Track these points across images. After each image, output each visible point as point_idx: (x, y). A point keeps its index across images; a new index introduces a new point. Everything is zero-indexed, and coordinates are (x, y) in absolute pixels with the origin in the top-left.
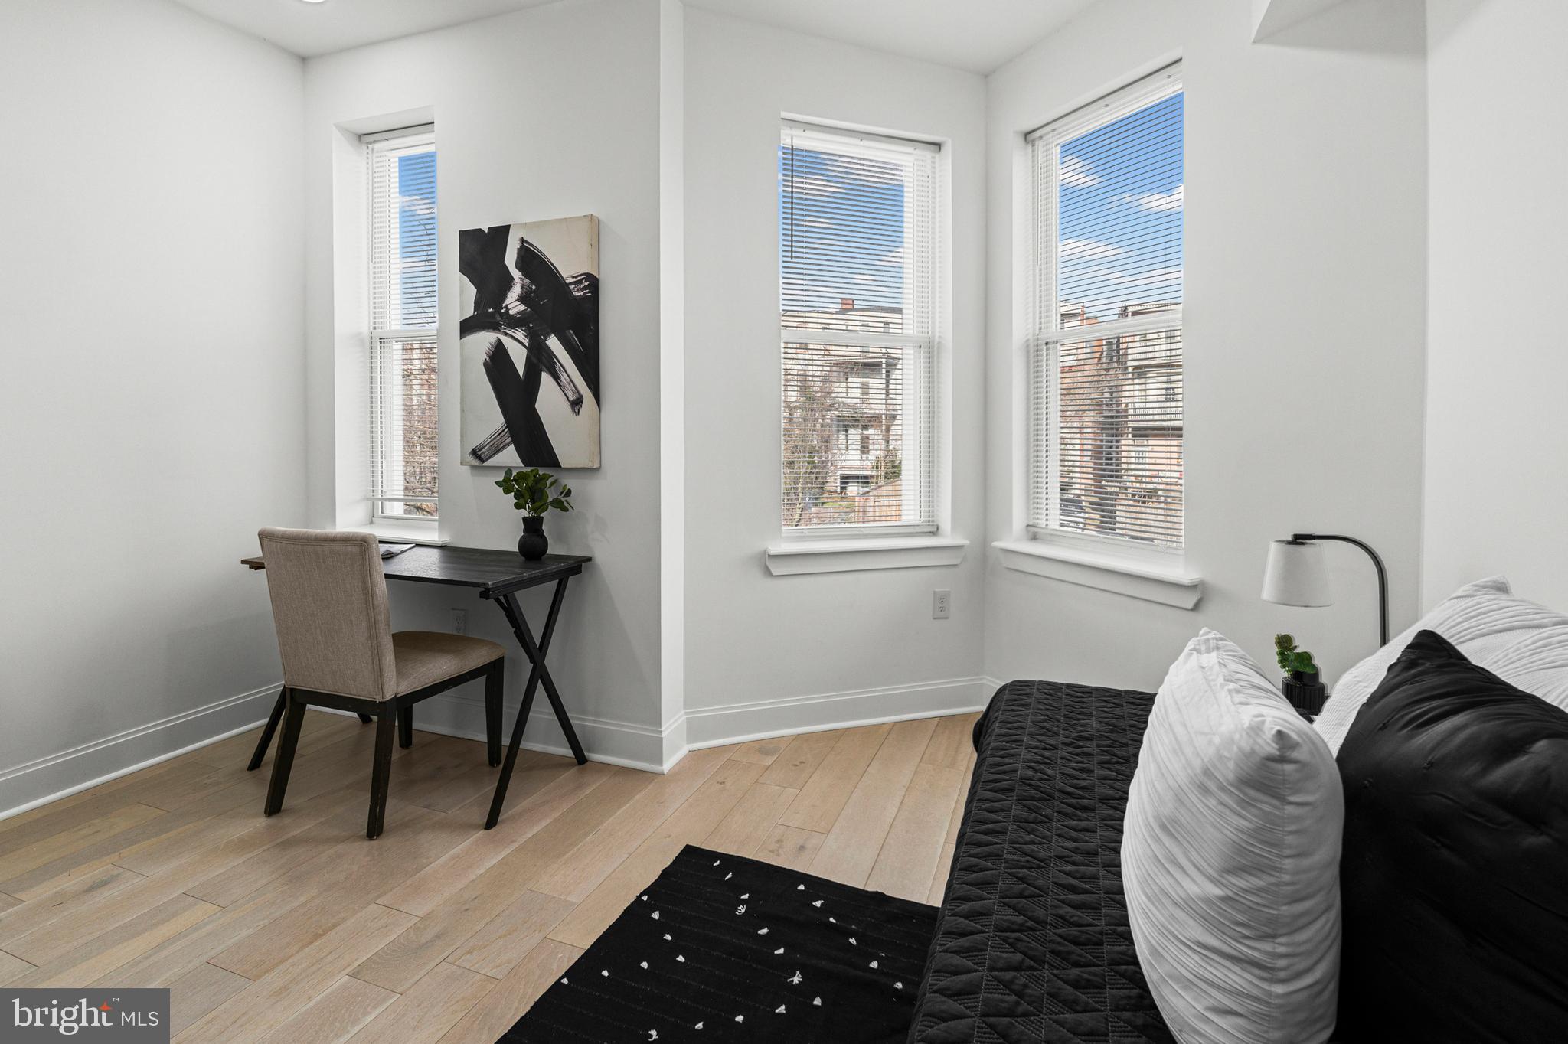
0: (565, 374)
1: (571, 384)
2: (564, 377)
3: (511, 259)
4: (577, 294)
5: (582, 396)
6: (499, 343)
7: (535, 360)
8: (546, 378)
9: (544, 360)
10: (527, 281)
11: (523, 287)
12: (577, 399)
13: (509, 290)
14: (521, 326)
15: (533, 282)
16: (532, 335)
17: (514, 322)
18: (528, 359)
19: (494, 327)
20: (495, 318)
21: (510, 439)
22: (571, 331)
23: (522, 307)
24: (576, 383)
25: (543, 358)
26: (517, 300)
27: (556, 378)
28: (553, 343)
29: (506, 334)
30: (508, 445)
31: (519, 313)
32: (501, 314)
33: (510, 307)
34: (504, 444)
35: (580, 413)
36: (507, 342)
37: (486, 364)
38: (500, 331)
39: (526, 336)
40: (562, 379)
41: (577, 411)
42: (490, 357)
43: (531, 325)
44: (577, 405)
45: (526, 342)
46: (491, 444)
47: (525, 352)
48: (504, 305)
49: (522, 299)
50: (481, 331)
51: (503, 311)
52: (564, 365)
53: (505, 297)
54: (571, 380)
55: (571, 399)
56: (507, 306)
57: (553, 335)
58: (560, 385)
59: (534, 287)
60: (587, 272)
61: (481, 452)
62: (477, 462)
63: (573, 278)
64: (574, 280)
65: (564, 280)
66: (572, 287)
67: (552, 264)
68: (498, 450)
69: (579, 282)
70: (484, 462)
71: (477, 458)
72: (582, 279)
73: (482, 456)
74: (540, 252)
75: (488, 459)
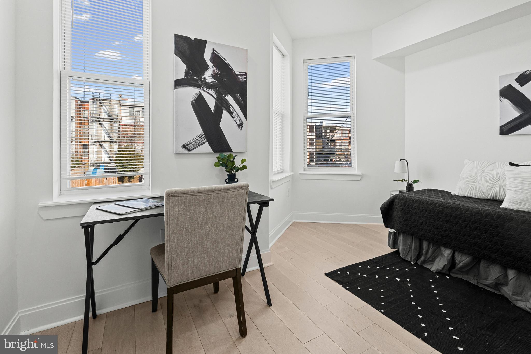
0: (235, 112)
1: (238, 117)
2: (235, 114)
3: (207, 56)
4: (241, 80)
5: (243, 122)
6: (200, 95)
7: (220, 105)
8: (225, 113)
9: (224, 105)
10: (216, 69)
11: (214, 71)
12: (241, 123)
13: (206, 71)
14: (213, 88)
15: (219, 69)
16: (218, 93)
17: (209, 86)
18: (216, 104)
19: (199, 86)
20: (198, 82)
21: (206, 140)
22: (238, 95)
23: (213, 80)
24: (240, 117)
25: (224, 104)
26: (211, 76)
27: (231, 114)
28: (229, 98)
29: (204, 91)
30: (205, 142)
31: (211, 82)
32: (202, 81)
33: (206, 78)
34: (202, 142)
35: (242, 129)
36: (205, 94)
37: (192, 104)
38: (201, 89)
39: (215, 93)
40: (234, 114)
41: (241, 128)
42: (195, 100)
43: (218, 89)
44: (241, 126)
45: (215, 96)
46: (195, 142)
47: (214, 101)
48: (203, 77)
49: (213, 76)
50: (189, 87)
51: (203, 79)
52: (235, 109)
53: (204, 73)
54: (238, 115)
55: (238, 123)
56: (205, 78)
57: (229, 95)
58: (232, 117)
59: (219, 72)
60: (245, 72)
61: (189, 146)
62: (186, 151)
63: (239, 73)
64: (240, 74)
65: (235, 73)
66: (239, 76)
67: (229, 65)
68: (199, 145)
69: (242, 75)
70: (190, 151)
71: (186, 149)
72: (244, 74)
73: (189, 148)
74: (223, 58)
75: (193, 150)
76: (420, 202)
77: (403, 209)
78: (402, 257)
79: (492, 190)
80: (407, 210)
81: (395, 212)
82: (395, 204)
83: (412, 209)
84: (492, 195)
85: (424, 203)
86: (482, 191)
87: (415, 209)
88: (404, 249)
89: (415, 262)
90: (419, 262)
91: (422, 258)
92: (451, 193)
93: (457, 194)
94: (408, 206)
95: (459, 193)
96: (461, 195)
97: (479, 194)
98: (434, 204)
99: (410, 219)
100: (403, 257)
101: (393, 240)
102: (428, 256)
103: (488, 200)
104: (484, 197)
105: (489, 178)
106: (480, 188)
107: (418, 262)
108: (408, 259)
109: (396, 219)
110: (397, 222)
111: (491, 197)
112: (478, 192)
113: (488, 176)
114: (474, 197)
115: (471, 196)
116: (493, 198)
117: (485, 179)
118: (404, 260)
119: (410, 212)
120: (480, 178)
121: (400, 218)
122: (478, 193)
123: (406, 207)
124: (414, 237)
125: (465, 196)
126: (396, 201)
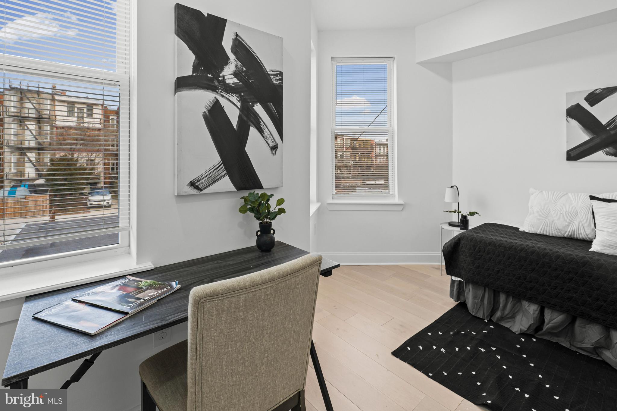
0: (267, 129)
1: (271, 136)
2: (266, 132)
3: (227, 43)
4: (275, 82)
5: (277, 144)
6: (217, 102)
7: (245, 118)
8: (253, 131)
9: (252, 119)
10: (239, 63)
11: (236, 66)
12: (275, 146)
13: (226, 65)
14: (235, 93)
15: (243, 65)
16: (242, 100)
17: (229, 89)
18: (240, 116)
19: (214, 89)
20: (213, 82)
21: (225, 172)
22: (271, 103)
23: (236, 80)
24: (274, 136)
25: (251, 118)
26: (232, 74)
27: (261, 131)
28: (258, 108)
29: (223, 96)
30: (224, 176)
31: (233, 84)
32: (219, 81)
33: (226, 77)
34: (220, 176)
35: (276, 154)
36: (223, 102)
37: (205, 116)
38: (217, 93)
39: (239, 101)
40: (265, 132)
41: (274, 153)
42: (209, 111)
43: (242, 94)
44: (274, 149)
45: (239, 104)
46: (209, 176)
47: (238, 112)
48: (221, 75)
49: (236, 74)
50: (200, 89)
51: (220, 79)
52: (266, 124)
53: (222, 70)
54: (271, 134)
55: (271, 145)
56: (223, 77)
57: (258, 104)
58: (263, 136)
59: (244, 69)
60: (280, 70)
61: (199, 183)
62: (195, 192)
63: (273, 71)
64: (273, 73)
65: (267, 71)
66: (272, 77)
67: (259, 59)
68: (215, 181)
69: (276, 75)
70: (201, 190)
71: (195, 188)
72: (278, 74)
73: (200, 186)
74: (250, 47)
75: (205, 188)
76: (495, 245)
77: (473, 253)
78: (471, 313)
79: (570, 227)
80: (479, 254)
81: (462, 257)
82: (461, 246)
83: (485, 253)
84: (569, 233)
85: (500, 247)
86: (557, 227)
87: (488, 253)
88: (474, 304)
89: (488, 319)
90: (494, 319)
91: (498, 314)
92: (520, 230)
93: (527, 231)
94: (479, 249)
95: (530, 230)
96: (532, 233)
97: (555, 231)
98: (513, 247)
99: (483, 266)
100: (473, 313)
101: (458, 290)
102: (506, 312)
103: (564, 238)
104: (560, 235)
105: (565, 212)
106: (555, 224)
107: (492, 319)
108: (480, 315)
109: (464, 266)
110: (465, 270)
111: (568, 235)
112: (552, 228)
113: (563, 210)
114: (548, 234)
115: (545, 233)
116: (571, 236)
117: (560, 214)
118: (474, 316)
119: (483, 257)
120: (553, 212)
121: (469, 264)
122: (553, 231)
123: (476, 251)
124: (487, 289)
125: (537, 234)
126: (463, 242)
